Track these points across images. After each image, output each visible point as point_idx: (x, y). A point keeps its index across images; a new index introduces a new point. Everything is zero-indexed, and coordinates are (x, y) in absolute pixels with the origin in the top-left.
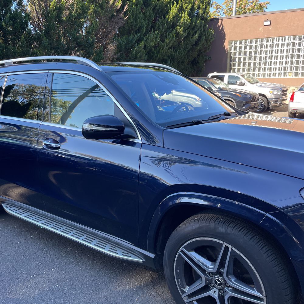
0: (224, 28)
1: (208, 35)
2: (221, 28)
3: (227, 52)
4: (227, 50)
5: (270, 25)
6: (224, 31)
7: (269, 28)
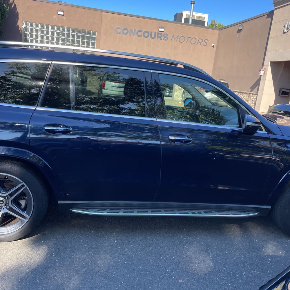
0: (16, 7)
1: (4, 10)
2: (13, 6)
3: (22, 32)
4: (21, 31)
5: (63, 15)
6: (16, 9)
7: (63, 18)
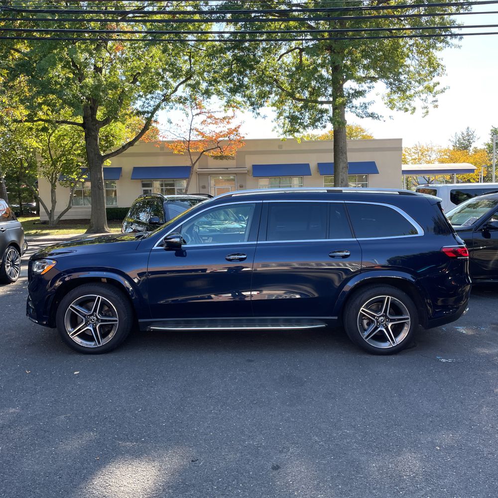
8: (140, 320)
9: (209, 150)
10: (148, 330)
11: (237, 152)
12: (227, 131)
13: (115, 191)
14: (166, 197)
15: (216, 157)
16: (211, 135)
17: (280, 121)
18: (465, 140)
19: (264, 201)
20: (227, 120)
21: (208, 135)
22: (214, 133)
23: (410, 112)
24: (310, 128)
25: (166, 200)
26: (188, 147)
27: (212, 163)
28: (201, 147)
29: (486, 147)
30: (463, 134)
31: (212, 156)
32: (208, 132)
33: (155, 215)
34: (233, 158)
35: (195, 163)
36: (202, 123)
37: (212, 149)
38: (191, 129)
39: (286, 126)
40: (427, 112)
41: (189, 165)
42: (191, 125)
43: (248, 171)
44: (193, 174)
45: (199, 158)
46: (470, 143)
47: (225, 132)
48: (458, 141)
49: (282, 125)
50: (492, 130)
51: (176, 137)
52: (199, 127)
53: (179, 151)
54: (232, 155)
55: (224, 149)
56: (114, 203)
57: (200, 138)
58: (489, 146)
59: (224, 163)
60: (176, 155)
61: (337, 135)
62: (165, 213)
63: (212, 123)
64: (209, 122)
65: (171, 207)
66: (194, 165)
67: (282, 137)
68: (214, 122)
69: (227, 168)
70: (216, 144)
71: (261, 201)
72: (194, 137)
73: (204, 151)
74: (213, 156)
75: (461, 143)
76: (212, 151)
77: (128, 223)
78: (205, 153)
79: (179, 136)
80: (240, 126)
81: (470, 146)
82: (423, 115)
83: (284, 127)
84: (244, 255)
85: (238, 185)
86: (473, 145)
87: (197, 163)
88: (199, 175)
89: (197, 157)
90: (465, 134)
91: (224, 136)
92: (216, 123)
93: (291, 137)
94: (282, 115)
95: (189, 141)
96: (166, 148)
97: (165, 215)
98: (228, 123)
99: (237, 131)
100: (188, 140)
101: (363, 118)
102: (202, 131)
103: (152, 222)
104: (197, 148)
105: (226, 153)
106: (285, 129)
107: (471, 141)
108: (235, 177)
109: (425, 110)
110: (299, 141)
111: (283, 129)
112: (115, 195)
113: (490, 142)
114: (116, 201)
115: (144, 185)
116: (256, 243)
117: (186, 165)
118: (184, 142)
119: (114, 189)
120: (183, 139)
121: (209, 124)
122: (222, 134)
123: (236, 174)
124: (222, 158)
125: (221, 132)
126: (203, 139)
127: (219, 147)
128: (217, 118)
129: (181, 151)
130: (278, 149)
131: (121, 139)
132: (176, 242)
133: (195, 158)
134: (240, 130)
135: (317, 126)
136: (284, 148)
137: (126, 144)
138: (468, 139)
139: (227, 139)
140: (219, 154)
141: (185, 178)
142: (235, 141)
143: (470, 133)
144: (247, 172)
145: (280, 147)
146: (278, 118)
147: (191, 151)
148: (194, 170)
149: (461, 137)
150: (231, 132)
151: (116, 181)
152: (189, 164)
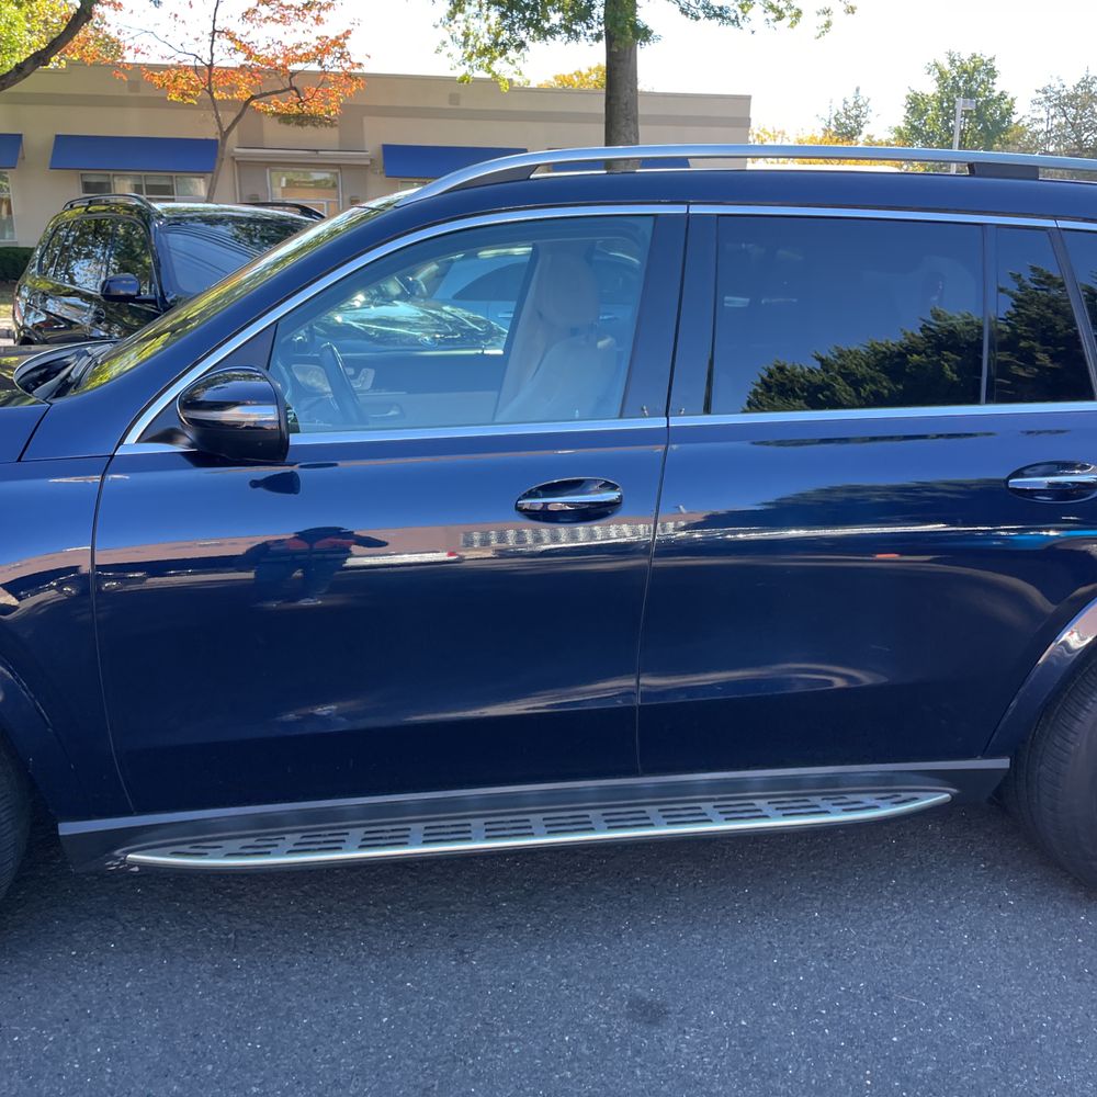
8: (67, 829)
9: (266, 94)
10: (112, 865)
11: (342, 106)
12: (316, 43)
13: (8, 202)
14: (158, 206)
15: (285, 118)
16: (269, 53)
17: (455, 27)
18: (848, 117)
19: (695, 210)
20: (315, 12)
21: (264, 52)
22: (278, 47)
23: (787, 21)
24: (558, 37)
25: (161, 216)
26: (210, 84)
27: (275, 133)
28: (244, 87)
29: (893, 137)
30: (846, 102)
31: (275, 114)
32: (262, 44)
33: (124, 268)
34: (331, 123)
35: (230, 129)
36: (245, 15)
37: (276, 92)
38: (214, 31)
39: (471, 42)
40: (828, 25)
41: (211, 136)
42: (214, 21)
43: (371, 160)
44: (225, 162)
45: (239, 117)
46: (860, 125)
47: (310, 47)
48: (836, 119)
49: (462, 39)
50: (908, 96)
51: (172, 53)
52: (239, 29)
53: (184, 94)
54: (329, 113)
55: (308, 95)
56: (7, 236)
57: (239, 59)
58: (900, 133)
59: (308, 134)
60: (174, 105)
61: (615, 69)
62: (158, 263)
63: (274, 20)
64: (264, 16)
65: (177, 241)
66: (225, 135)
67: (459, 73)
68: (277, 16)
69: (317, 151)
70: (286, 80)
71: (680, 210)
72: (224, 56)
73: (253, 98)
74: (278, 114)
75: (840, 125)
76: (274, 99)
77: (33, 292)
78: (253, 103)
79: (181, 49)
80: (349, 32)
81: (860, 133)
82: (818, 32)
83: (465, 44)
84: (614, 487)
85: (347, 197)
86: (866, 130)
87: (234, 132)
88: (242, 164)
89: (233, 116)
90: (851, 104)
91: (306, 58)
92: (284, 20)
93: (481, 74)
94: (462, 11)
95: (210, 66)
96: (145, 84)
97: (158, 272)
98: (318, 20)
99: (342, 46)
100: (209, 63)
101: (697, 18)
102: (244, 40)
103: (113, 293)
104: (232, 89)
105: (313, 108)
106: (469, 49)
107: (863, 120)
108: (336, 174)
109: (823, 19)
110: (504, 87)
111: (463, 50)
112: (9, 211)
113: (903, 125)
114: (12, 230)
115: (87, 187)
116: (660, 423)
117: (203, 137)
118: (196, 69)
119: (5, 196)
120: (191, 62)
121: (265, 22)
122: (300, 52)
123: (338, 166)
124: (301, 120)
125: (299, 46)
126: (250, 62)
127: (295, 89)
128: (285, 4)
129: (189, 95)
130: (449, 106)
131: (14, 50)
132: (256, 429)
133: (228, 118)
134: (351, 45)
135: (577, 34)
136: (464, 104)
137: (26, 60)
138: (857, 116)
139: (314, 67)
140: (296, 110)
141: (201, 172)
142: (337, 74)
143: (861, 103)
144: (368, 163)
145: (454, 98)
146: (452, 16)
147: (215, 95)
148: (226, 149)
149: (842, 111)
150: (324, 48)
151: (9, 174)
152: (210, 132)
